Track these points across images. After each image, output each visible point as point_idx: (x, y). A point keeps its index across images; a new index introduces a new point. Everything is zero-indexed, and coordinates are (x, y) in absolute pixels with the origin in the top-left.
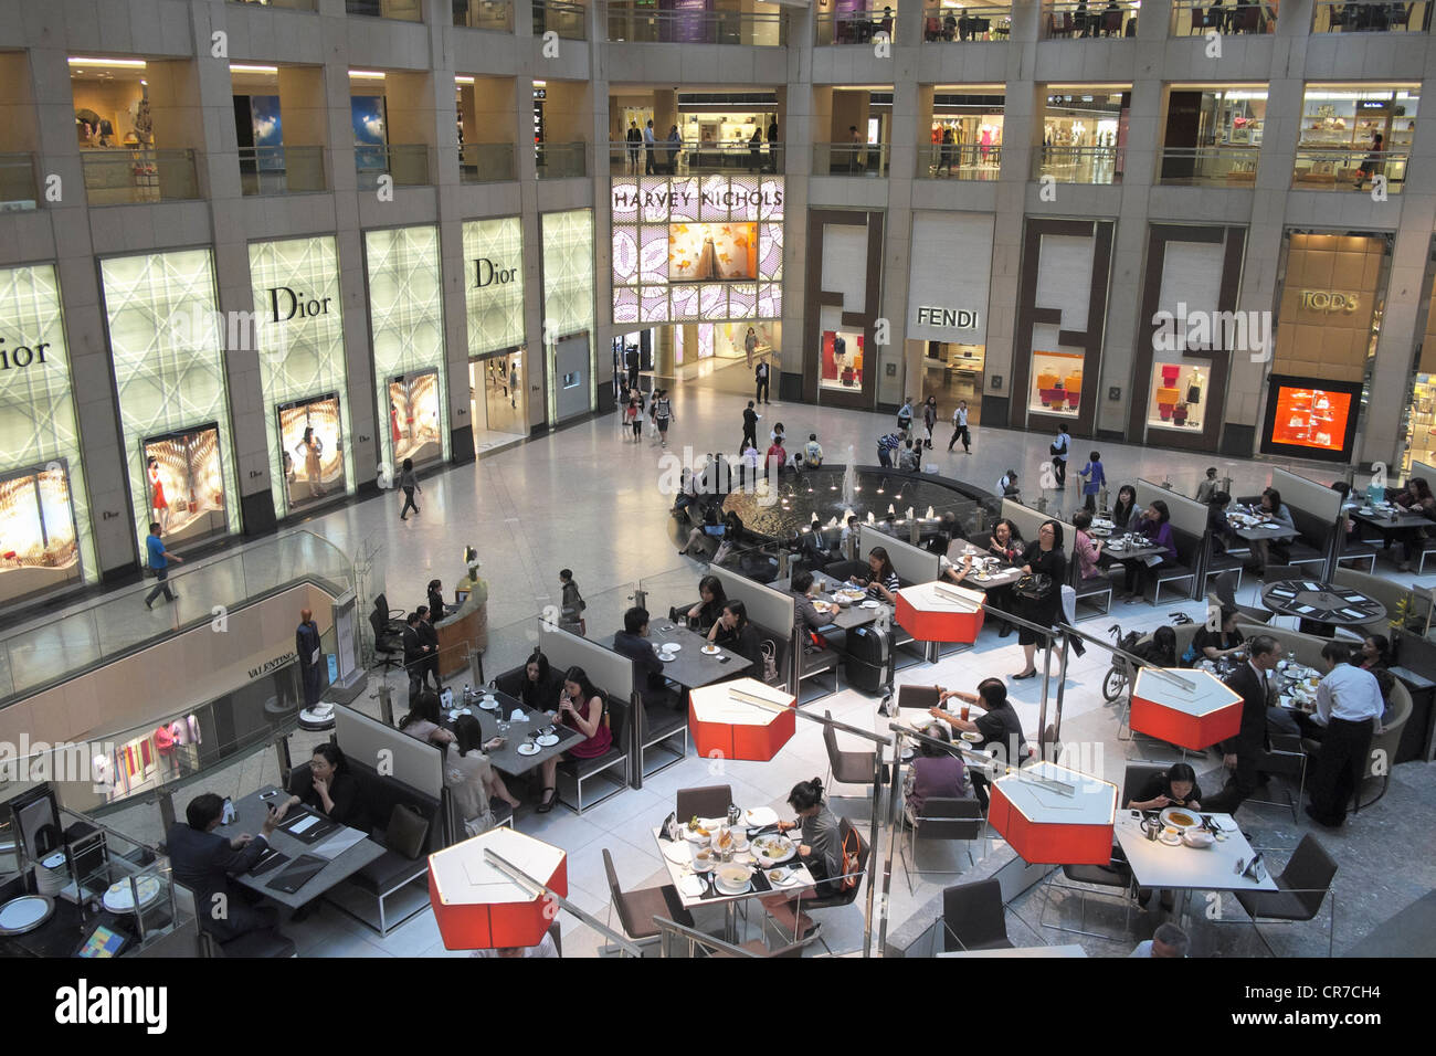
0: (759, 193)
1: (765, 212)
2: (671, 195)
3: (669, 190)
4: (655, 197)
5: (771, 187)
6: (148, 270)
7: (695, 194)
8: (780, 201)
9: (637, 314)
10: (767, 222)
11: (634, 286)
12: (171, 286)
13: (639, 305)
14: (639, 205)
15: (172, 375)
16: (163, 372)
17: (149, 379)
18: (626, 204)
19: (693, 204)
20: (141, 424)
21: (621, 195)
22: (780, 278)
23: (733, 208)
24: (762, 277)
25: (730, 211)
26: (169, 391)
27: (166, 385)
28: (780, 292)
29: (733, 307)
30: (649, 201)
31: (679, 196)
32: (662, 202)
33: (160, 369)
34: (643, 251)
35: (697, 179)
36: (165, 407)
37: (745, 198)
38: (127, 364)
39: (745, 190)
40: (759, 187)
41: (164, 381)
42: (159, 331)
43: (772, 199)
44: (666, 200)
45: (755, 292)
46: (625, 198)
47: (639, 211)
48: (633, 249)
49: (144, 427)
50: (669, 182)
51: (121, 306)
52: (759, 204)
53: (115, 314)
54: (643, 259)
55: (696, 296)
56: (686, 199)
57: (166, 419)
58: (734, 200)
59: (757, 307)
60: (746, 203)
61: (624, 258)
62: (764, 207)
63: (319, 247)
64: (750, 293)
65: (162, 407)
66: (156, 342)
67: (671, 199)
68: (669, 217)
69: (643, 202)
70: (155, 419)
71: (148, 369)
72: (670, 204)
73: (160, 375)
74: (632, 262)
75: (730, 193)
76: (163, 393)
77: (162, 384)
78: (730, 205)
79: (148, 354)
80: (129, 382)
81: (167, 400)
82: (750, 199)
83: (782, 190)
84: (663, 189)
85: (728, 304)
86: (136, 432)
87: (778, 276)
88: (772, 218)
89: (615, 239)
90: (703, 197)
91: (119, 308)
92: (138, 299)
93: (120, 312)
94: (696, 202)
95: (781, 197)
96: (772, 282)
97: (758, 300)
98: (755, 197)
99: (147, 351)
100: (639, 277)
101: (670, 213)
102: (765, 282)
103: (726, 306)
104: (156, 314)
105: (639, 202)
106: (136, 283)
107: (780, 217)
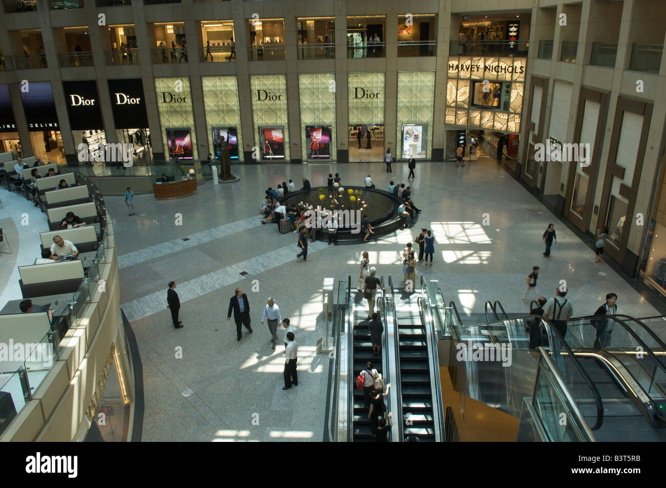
0: (512, 67)
1: (516, 76)
2: (472, 66)
3: (471, 63)
4: (465, 67)
5: (519, 64)
7: (482, 66)
8: (523, 71)
9: (454, 120)
10: (516, 82)
11: (454, 107)
13: (455, 116)
14: (458, 70)
15: (223, 111)
18: (453, 70)
19: (481, 71)
21: (451, 65)
22: (520, 112)
23: (500, 74)
24: (511, 110)
25: (498, 75)
28: (519, 119)
29: (495, 124)
30: (462, 68)
31: (475, 67)
32: (467, 69)
33: (219, 109)
34: (458, 92)
35: (484, 58)
37: (505, 69)
39: (506, 65)
40: (513, 64)
43: (518, 70)
44: (470, 68)
45: (507, 118)
46: (453, 67)
47: (458, 73)
48: (454, 90)
50: (472, 60)
52: (512, 72)
54: (459, 95)
55: (479, 116)
56: (478, 68)
57: (220, 123)
58: (500, 70)
59: (507, 125)
60: (505, 72)
61: (451, 94)
62: (514, 74)
63: (279, 78)
64: (504, 118)
67: (471, 68)
68: (470, 76)
69: (460, 69)
71: (215, 109)
72: (471, 71)
74: (454, 97)
75: (498, 66)
76: (220, 116)
77: (220, 113)
78: (498, 72)
82: (508, 70)
83: (524, 65)
84: (468, 63)
85: (494, 122)
87: (519, 111)
88: (518, 80)
89: (448, 85)
90: (486, 68)
94: (483, 70)
95: (524, 69)
96: (515, 114)
97: (508, 122)
98: (510, 69)
100: (456, 104)
101: (471, 75)
102: (512, 113)
103: (492, 123)
105: (458, 69)
107: (523, 80)
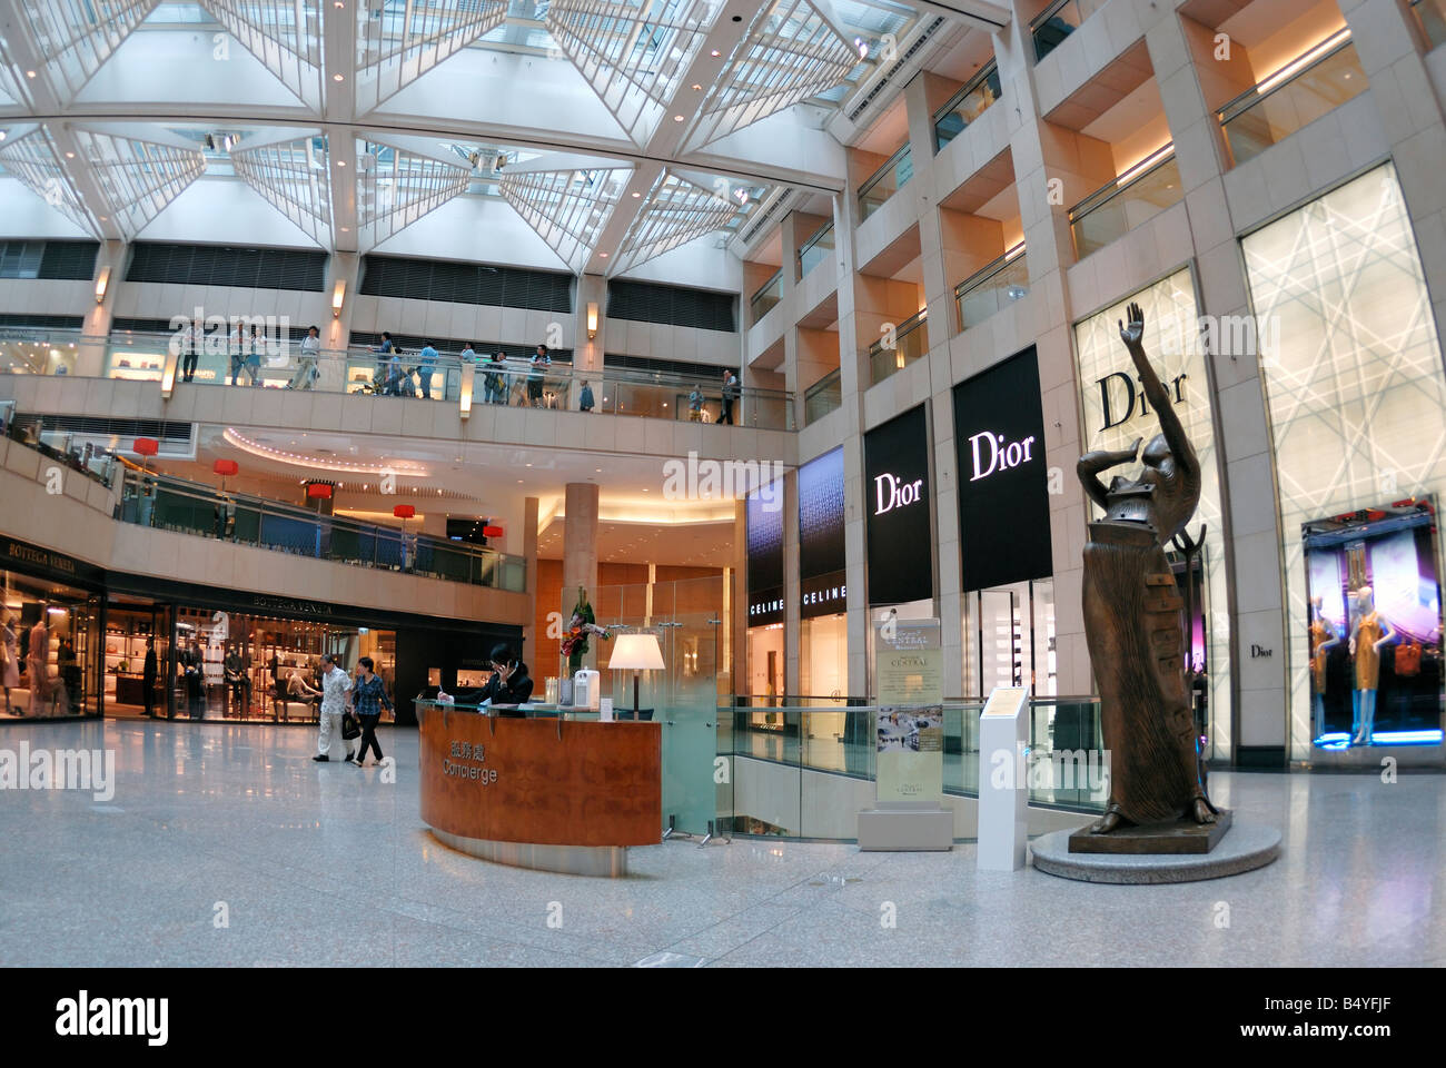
6: (1305, 230)
12: (1341, 246)
15: (1357, 405)
16: (1342, 400)
17: (1319, 415)
20: (1308, 495)
26: (1353, 433)
27: (1347, 423)
33: (1337, 395)
36: (1347, 466)
38: (1287, 391)
41: (1344, 417)
42: (1330, 327)
49: (1315, 503)
51: (1273, 300)
53: (1267, 314)
57: (1349, 488)
65: (1341, 466)
66: (1328, 349)
70: (1331, 488)
71: (1319, 398)
73: (1338, 407)
76: (1344, 438)
77: (1340, 421)
79: (1317, 370)
80: (1291, 422)
81: (1350, 449)
86: (1301, 511)
91: (1271, 305)
92: (1296, 283)
93: (1273, 308)
99: (1315, 366)
104: (1323, 299)
106: (1290, 258)
